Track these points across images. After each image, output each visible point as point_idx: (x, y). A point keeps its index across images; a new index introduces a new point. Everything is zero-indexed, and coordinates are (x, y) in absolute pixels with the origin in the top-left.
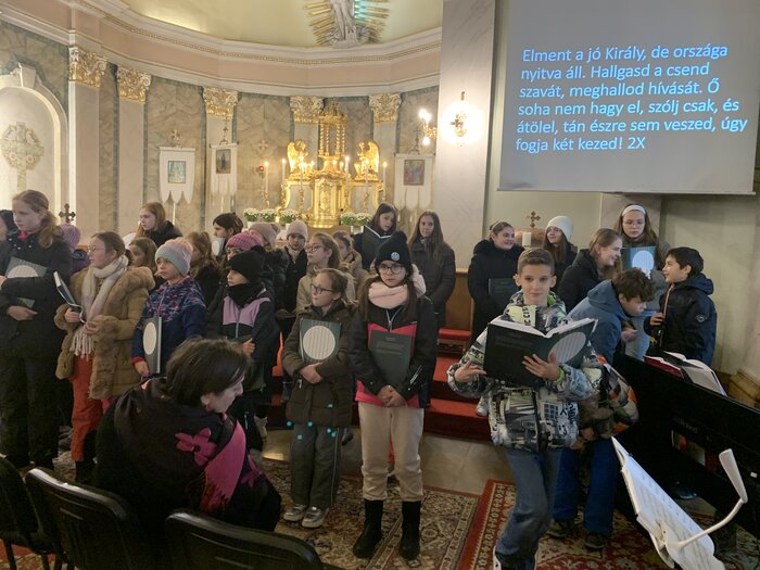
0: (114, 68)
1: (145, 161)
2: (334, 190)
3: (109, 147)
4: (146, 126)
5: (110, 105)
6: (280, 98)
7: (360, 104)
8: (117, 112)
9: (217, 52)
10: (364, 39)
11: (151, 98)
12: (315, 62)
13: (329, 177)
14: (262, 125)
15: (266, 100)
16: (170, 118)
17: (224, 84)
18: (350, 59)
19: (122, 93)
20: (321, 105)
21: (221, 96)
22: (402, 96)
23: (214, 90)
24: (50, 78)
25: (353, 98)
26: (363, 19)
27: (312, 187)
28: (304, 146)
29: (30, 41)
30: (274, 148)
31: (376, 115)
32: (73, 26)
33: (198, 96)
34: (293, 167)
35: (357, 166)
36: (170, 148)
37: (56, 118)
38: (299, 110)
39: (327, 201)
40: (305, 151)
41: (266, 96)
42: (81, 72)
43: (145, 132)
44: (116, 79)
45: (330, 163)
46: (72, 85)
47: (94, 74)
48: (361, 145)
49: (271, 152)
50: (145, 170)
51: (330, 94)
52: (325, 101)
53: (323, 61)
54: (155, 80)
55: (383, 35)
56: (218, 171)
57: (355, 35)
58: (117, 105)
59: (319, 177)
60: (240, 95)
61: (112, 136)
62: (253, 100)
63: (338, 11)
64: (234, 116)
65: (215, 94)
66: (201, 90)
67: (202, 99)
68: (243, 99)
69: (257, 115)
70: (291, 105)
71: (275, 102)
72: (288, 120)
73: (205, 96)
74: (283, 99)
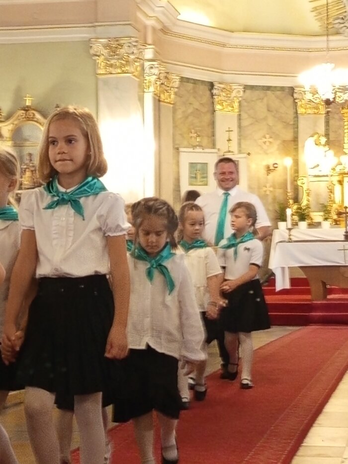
6: (282, 89)
9: (224, 45)
14: (265, 119)
15: (269, 92)
16: (191, 118)
17: (228, 78)
21: (227, 91)
23: (222, 85)
30: (279, 142)
33: (208, 93)
36: (191, 150)
38: (303, 101)
41: (268, 88)
43: (174, 135)
54: (182, 80)
60: (247, 87)
62: (257, 93)
64: (240, 111)
65: (223, 90)
66: (211, 85)
67: (212, 95)
68: (248, 92)
69: (260, 108)
70: (295, 96)
71: (278, 93)
72: (291, 112)
73: (214, 91)
74: (287, 90)
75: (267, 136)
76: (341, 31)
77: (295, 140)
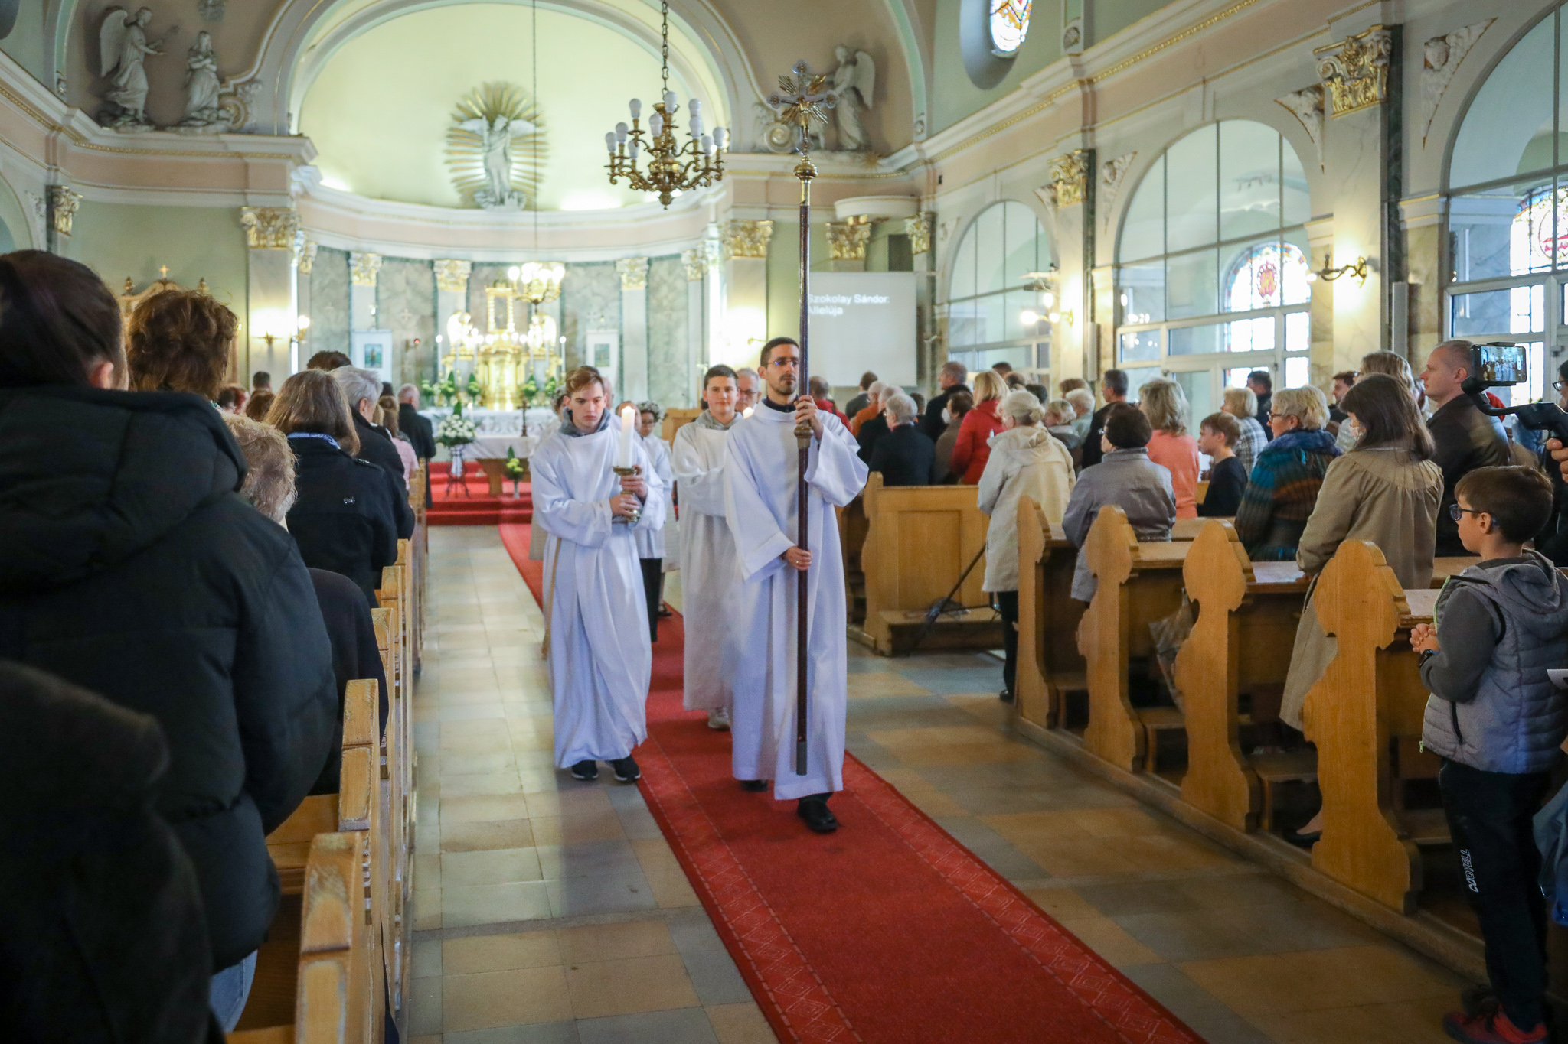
4: (311, 300)
6: (421, 261)
9: (360, 212)
10: (523, 205)
13: (508, 353)
14: (404, 292)
15: (408, 264)
16: (327, 290)
17: (365, 246)
20: (469, 270)
21: (364, 260)
22: (567, 266)
23: (358, 254)
27: (486, 363)
28: (467, 319)
30: (417, 317)
33: (344, 263)
38: (443, 274)
39: (507, 378)
40: (468, 324)
41: (407, 260)
48: (536, 319)
49: (416, 322)
51: (480, 257)
54: (320, 249)
55: (541, 202)
57: (515, 201)
60: (385, 258)
62: (395, 265)
64: (377, 283)
65: (360, 260)
66: (348, 255)
67: (349, 265)
68: (386, 263)
69: (399, 281)
70: (435, 269)
71: (418, 265)
72: (431, 286)
73: (352, 261)
74: (426, 263)
75: (406, 311)
76: (484, 205)
77: (435, 315)
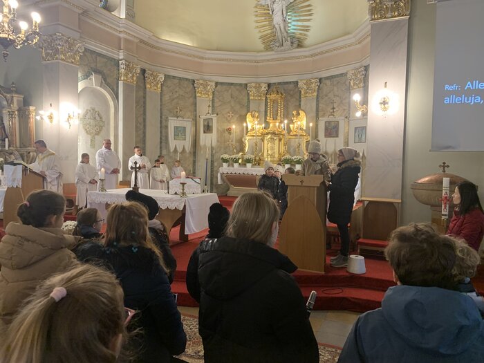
0: (143, 71)
1: (161, 127)
2: (277, 142)
3: (141, 120)
4: (161, 105)
5: (141, 94)
6: (241, 85)
7: (292, 86)
8: (145, 98)
9: (202, 58)
10: (295, 45)
11: (164, 88)
12: (263, 61)
13: (274, 134)
14: (230, 102)
15: (232, 87)
16: (176, 101)
17: (206, 77)
18: (285, 59)
19: (148, 86)
20: (267, 88)
21: (205, 86)
22: (320, 80)
23: (201, 82)
24: (109, 80)
25: (287, 83)
26: (293, 33)
27: (263, 140)
28: (257, 115)
29: (98, 58)
30: (238, 116)
31: (303, 93)
32: (122, 48)
33: (192, 86)
34: (250, 128)
35: (291, 126)
36: (175, 118)
37: (112, 104)
38: (253, 91)
39: (272, 148)
40: (257, 117)
41: (232, 84)
42: (126, 75)
43: (161, 109)
44: (144, 77)
45: (274, 125)
46: (121, 83)
47: (133, 76)
48: (295, 113)
49: (235, 119)
50: (161, 132)
51: (273, 80)
52: (269, 85)
53: (268, 60)
54: (167, 77)
55: (307, 42)
56: (204, 132)
58: (145, 94)
59: (267, 134)
60: (217, 84)
61: (142, 113)
62: (224, 87)
63: (278, 29)
64: (213, 97)
65: (201, 84)
66: (193, 81)
67: (194, 88)
68: (218, 86)
69: (227, 96)
70: (248, 89)
71: (238, 87)
72: (246, 98)
73: (196, 85)
74: (243, 86)
75: (231, 112)
76: (273, 48)
